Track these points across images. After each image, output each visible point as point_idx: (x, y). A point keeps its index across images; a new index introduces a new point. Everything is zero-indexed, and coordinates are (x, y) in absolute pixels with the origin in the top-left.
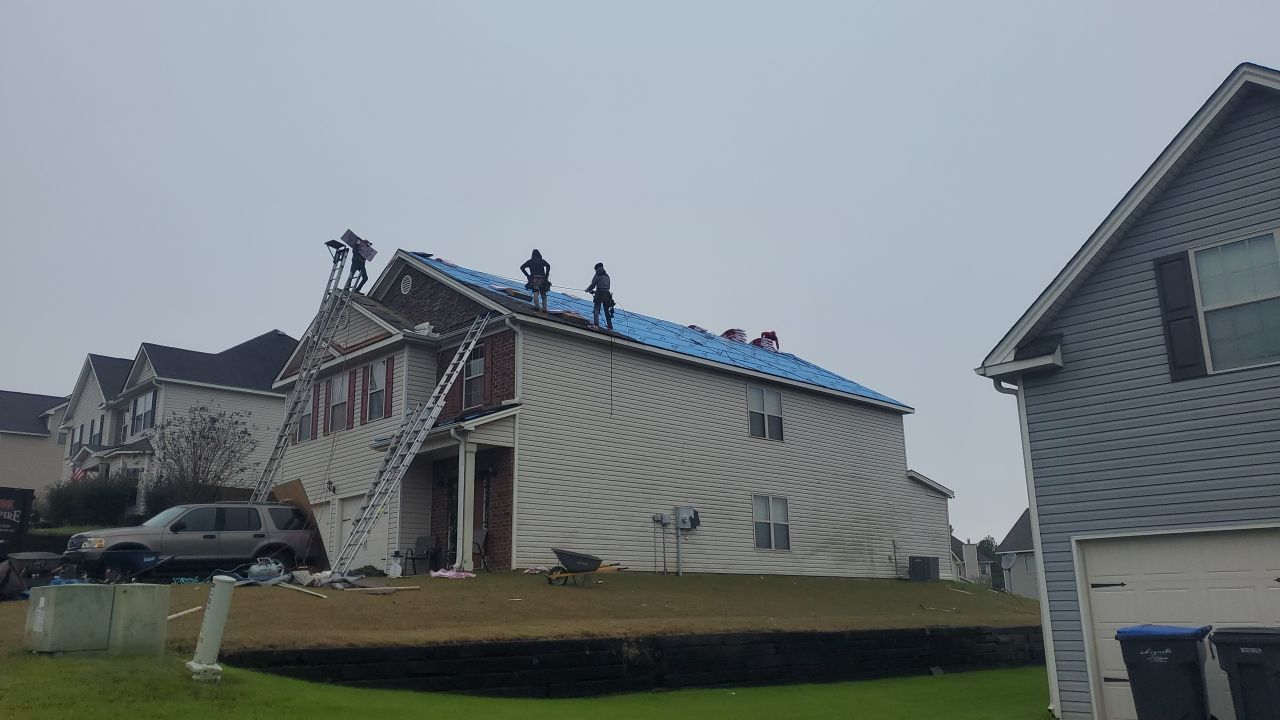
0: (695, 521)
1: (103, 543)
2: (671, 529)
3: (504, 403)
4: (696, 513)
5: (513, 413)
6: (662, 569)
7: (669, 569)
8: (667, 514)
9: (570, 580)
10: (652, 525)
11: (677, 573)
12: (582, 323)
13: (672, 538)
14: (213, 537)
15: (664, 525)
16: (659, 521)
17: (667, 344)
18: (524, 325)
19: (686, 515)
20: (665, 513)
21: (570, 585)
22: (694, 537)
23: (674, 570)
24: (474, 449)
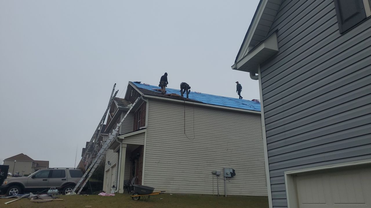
0: (233, 174)
1: (7, 182)
2: (221, 177)
3: (140, 128)
4: (234, 171)
5: (144, 131)
6: (217, 194)
7: (220, 194)
8: (219, 170)
9: (141, 198)
10: (212, 175)
11: (224, 196)
12: (177, 97)
13: (222, 181)
14: (46, 180)
15: (218, 176)
16: (214, 174)
17: (218, 103)
18: (150, 99)
19: (229, 172)
20: (217, 170)
21: (142, 200)
22: (233, 181)
23: (223, 194)
24: (126, 146)
